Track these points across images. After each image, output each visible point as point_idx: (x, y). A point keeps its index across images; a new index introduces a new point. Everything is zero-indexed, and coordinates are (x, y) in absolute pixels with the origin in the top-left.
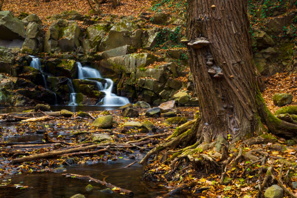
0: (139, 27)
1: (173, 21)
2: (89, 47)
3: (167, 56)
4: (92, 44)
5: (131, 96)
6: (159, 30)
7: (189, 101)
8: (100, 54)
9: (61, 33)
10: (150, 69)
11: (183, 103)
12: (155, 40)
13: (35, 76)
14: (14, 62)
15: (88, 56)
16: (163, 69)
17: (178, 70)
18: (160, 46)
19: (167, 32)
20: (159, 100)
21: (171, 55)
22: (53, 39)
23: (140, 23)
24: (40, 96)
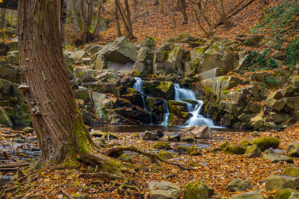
0: (232, 49)
1: (264, 43)
2: (189, 70)
3: (252, 79)
4: (192, 66)
5: (215, 118)
6: (249, 52)
7: (263, 125)
8: (197, 76)
9: (166, 56)
10: (232, 92)
11: (258, 128)
12: (244, 62)
13: (134, 97)
14: (119, 83)
15: (186, 78)
16: (242, 92)
17: (261, 94)
18: (249, 68)
19: (256, 55)
20: (238, 123)
21: (256, 78)
22: (159, 62)
23: (232, 46)
24: (135, 116)
